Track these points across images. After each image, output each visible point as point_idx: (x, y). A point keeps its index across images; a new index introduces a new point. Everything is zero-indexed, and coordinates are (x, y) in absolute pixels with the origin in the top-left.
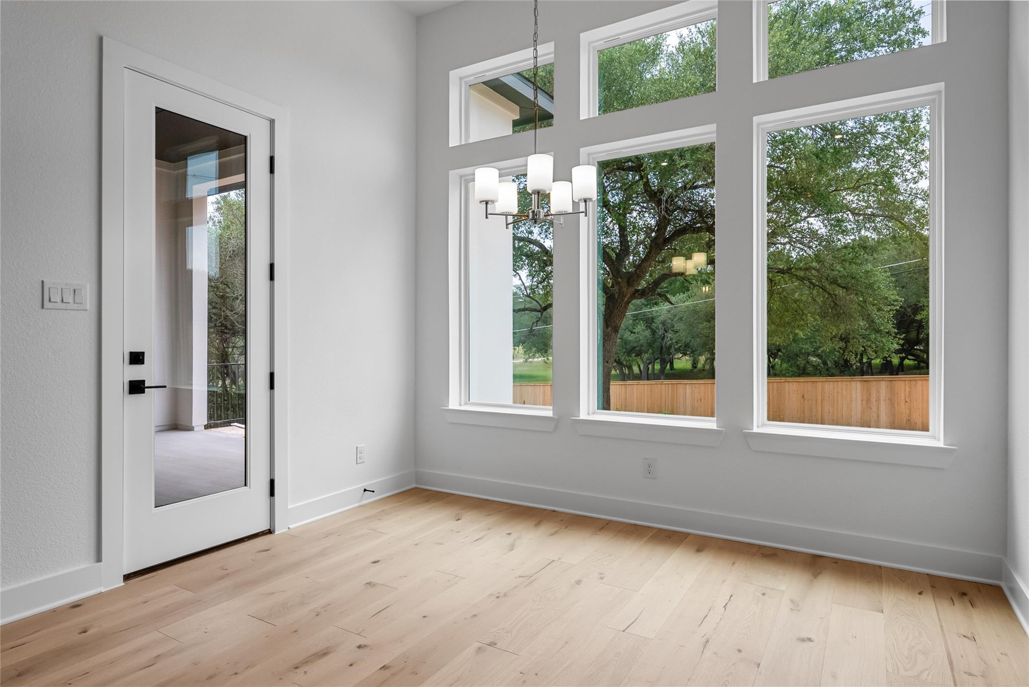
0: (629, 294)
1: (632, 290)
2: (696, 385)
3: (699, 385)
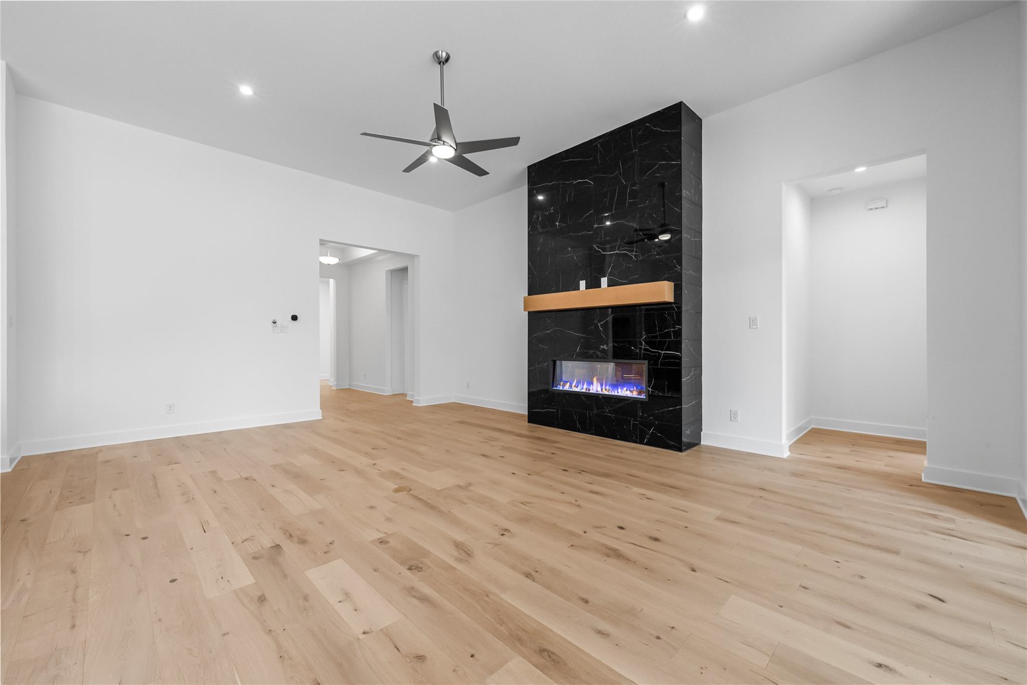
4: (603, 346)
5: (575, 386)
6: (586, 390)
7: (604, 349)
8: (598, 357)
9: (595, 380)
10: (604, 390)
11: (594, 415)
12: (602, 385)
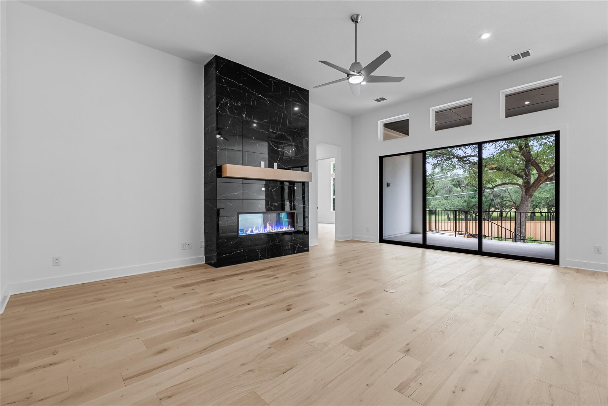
4: (275, 203)
5: (255, 230)
6: (263, 232)
7: (275, 205)
8: (272, 210)
9: (268, 224)
10: (273, 229)
11: (270, 246)
12: (272, 227)
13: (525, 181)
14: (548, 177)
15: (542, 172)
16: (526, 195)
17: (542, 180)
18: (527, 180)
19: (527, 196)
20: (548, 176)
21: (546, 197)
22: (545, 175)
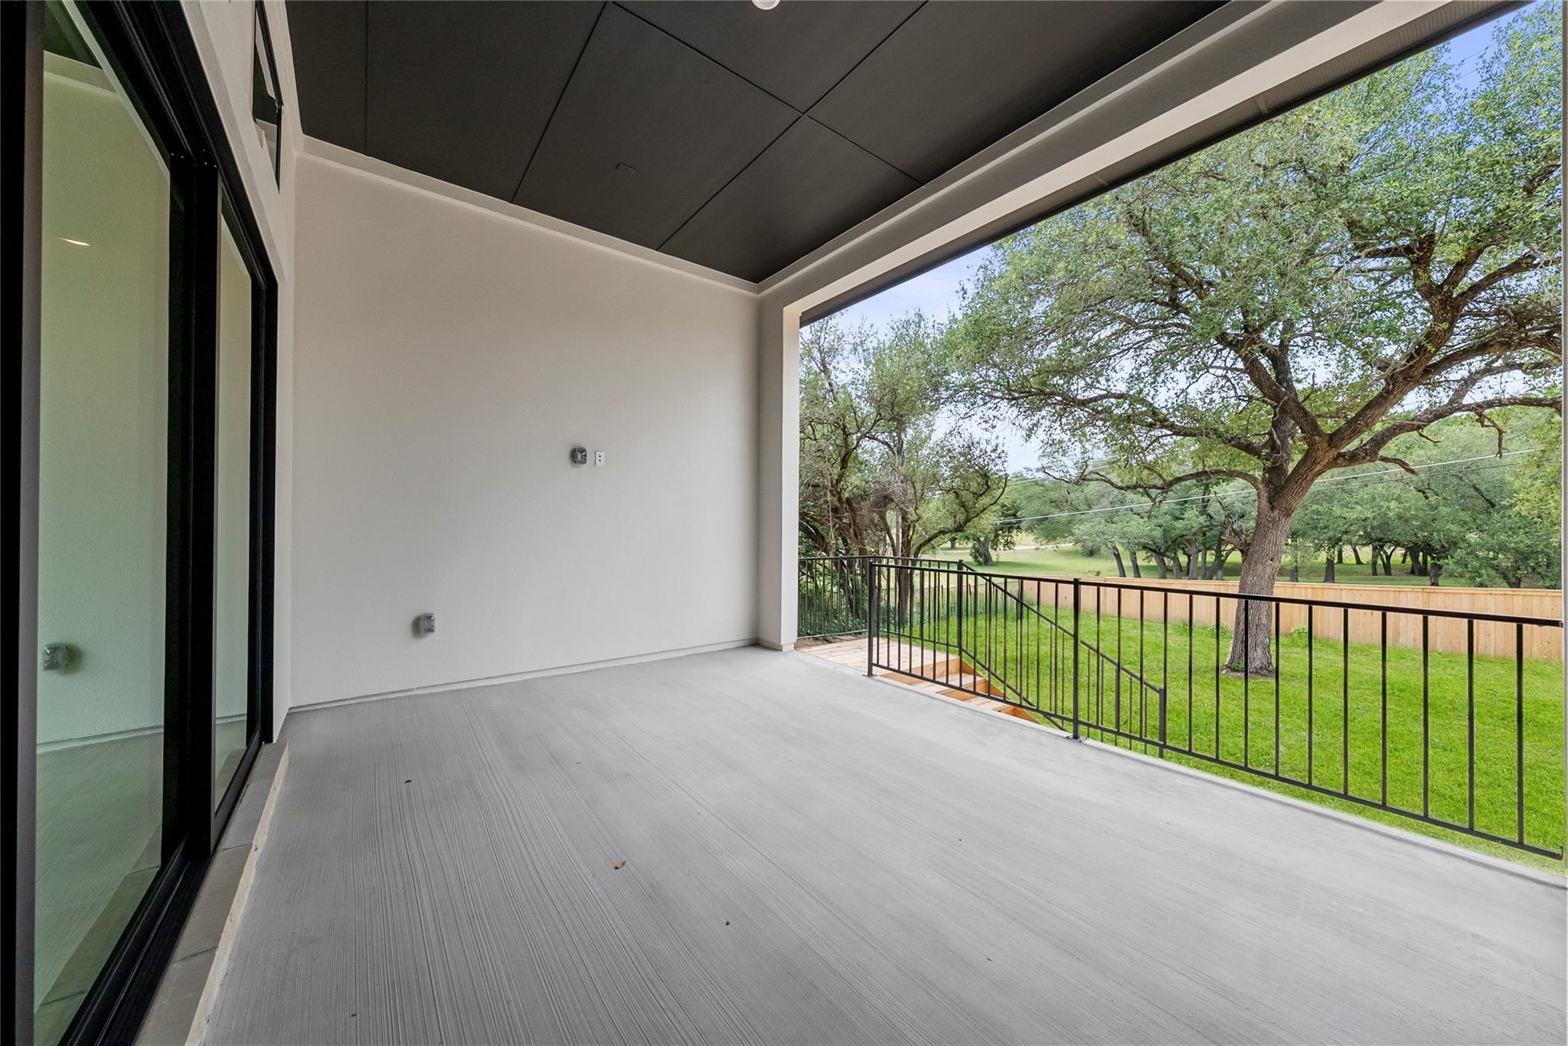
0: (1326, 461)
1: (1333, 453)
2: (1362, 593)
3: (1368, 593)
13: (1268, 464)
14: (1343, 451)
15: (1320, 436)
16: (1272, 509)
17: (1322, 460)
18: (1274, 463)
19: (1276, 513)
20: (1342, 446)
21: (1363, 517)
22: (1330, 445)
